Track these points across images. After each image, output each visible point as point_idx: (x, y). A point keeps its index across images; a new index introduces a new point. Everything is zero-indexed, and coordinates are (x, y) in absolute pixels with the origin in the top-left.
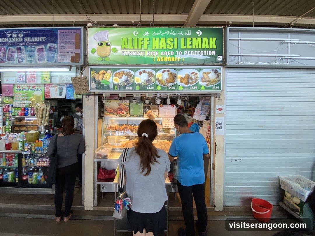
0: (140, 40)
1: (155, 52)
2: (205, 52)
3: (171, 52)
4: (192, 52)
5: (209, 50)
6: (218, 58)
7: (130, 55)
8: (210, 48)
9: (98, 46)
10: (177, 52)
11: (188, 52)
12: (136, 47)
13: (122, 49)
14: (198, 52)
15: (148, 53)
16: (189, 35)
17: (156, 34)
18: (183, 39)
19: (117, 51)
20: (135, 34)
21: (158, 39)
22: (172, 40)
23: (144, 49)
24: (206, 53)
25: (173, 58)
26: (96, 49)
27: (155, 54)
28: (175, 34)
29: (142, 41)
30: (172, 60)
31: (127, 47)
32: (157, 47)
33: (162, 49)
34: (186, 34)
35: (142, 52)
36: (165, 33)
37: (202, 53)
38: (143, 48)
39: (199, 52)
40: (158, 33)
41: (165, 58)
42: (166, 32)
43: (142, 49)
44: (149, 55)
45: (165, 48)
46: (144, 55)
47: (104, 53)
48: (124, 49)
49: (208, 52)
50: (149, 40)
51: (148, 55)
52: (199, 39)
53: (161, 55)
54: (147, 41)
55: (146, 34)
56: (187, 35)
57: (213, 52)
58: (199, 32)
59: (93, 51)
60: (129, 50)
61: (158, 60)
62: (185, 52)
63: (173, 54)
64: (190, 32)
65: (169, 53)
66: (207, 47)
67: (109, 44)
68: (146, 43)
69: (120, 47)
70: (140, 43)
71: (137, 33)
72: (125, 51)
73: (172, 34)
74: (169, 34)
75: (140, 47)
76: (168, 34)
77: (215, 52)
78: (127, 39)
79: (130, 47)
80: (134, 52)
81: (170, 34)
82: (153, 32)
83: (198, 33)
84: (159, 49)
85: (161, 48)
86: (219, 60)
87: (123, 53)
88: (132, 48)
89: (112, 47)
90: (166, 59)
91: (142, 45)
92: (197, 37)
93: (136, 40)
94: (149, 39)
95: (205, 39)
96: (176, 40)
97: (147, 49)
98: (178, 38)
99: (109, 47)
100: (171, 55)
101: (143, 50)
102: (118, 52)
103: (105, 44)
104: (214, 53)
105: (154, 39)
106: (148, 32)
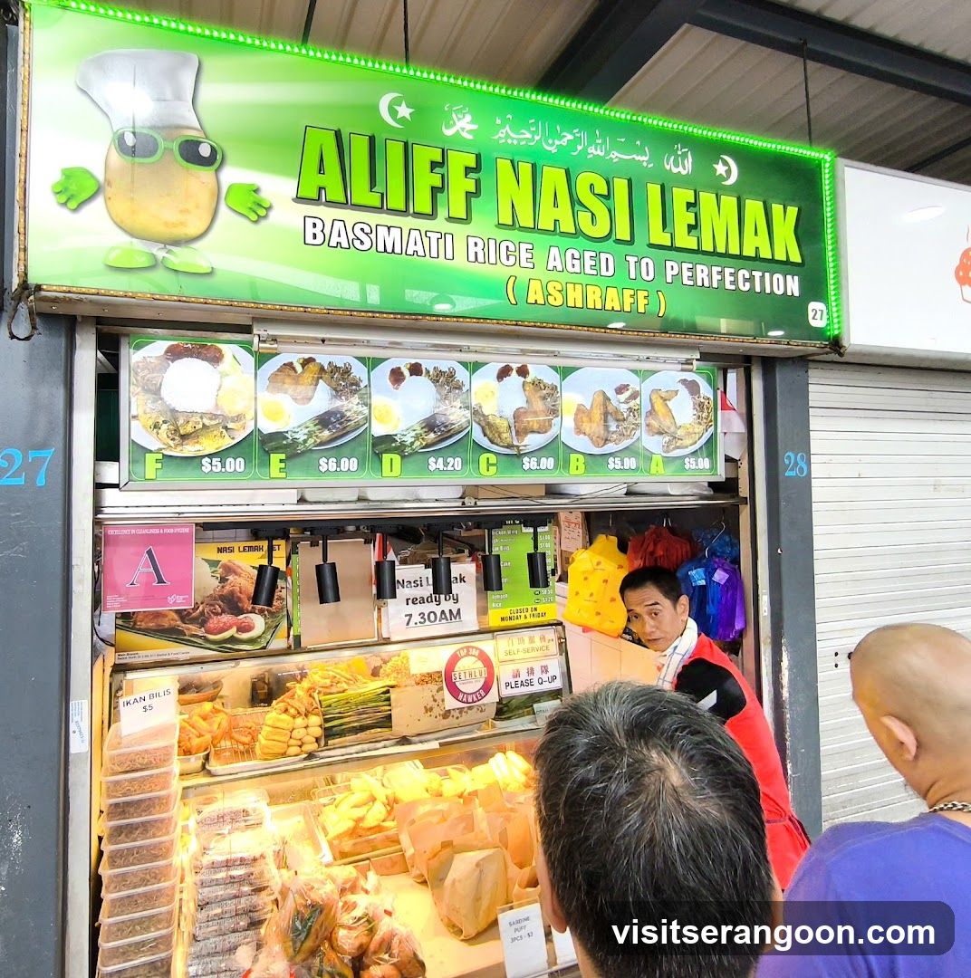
0: (423, 157)
1: (512, 248)
2: (757, 274)
3: (603, 256)
4: (699, 267)
5: (773, 264)
6: (811, 314)
7: (357, 243)
8: (776, 258)
9: (115, 157)
10: (632, 260)
11: (685, 266)
12: (396, 200)
13: (299, 199)
14: (728, 271)
15: (472, 249)
16: (684, 172)
17: (519, 140)
18: (654, 191)
19: (268, 209)
20: (393, 112)
21: (525, 170)
22: (602, 188)
23: (450, 219)
24: (762, 278)
25: (612, 293)
26: (101, 178)
27: (512, 259)
28: (615, 155)
29: (434, 165)
30: (608, 307)
31: (336, 193)
32: (526, 219)
33: (553, 232)
34: (668, 167)
35: (434, 237)
36: (564, 142)
37: (746, 280)
38: (442, 213)
39: (732, 271)
40: (529, 135)
41: (570, 287)
42: (570, 137)
43: (432, 216)
44: (481, 258)
45: (567, 226)
46: (449, 255)
47: (160, 212)
48: (316, 201)
49: (767, 275)
50: (477, 169)
51: (472, 258)
52: (729, 202)
53: (550, 267)
54: (468, 170)
55: (459, 125)
56: (675, 170)
57: (789, 277)
58: (726, 163)
59: (73, 188)
60: (351, 216)
61: (536, 295)
62: (669, 264)
63: (611, 272)
64: (684, 155)
65: (589, 263)
66: (765, 254)
67: (205, 151)
68: (460, 185)
69: (288, 186)
70: (425, 180)
71: (404, 111)
72: (328, 214)
73: (599, 152)
74: (585, 149)
75: (422, 202)
76: (580, 148)
77: (796, 278)
78: (338, 134)
79: (361, 193)
80: (382, 231)
81: (591, 150)
82: (498, 121)
83: (720, 169)
84: (535, 229)
85: (546, 223)
86: (814, 323)
87: (310, 230)
88: (374, 200)
89: (232, 175)
90: (575, 297)
91: (435, 191)
92: (719, 191)
93: (395, 153)
94: (478, 157)
95: (754, 208)
96: (621, 187)
97: (467, 220)
98: (630, 182)
99: (206, 173)
100: (604, 272)
101: (440, 224)
102: (272, 214)
103: (175, 147)
104: (793, 286)
105: (504, 167)
106: (468, 117)
